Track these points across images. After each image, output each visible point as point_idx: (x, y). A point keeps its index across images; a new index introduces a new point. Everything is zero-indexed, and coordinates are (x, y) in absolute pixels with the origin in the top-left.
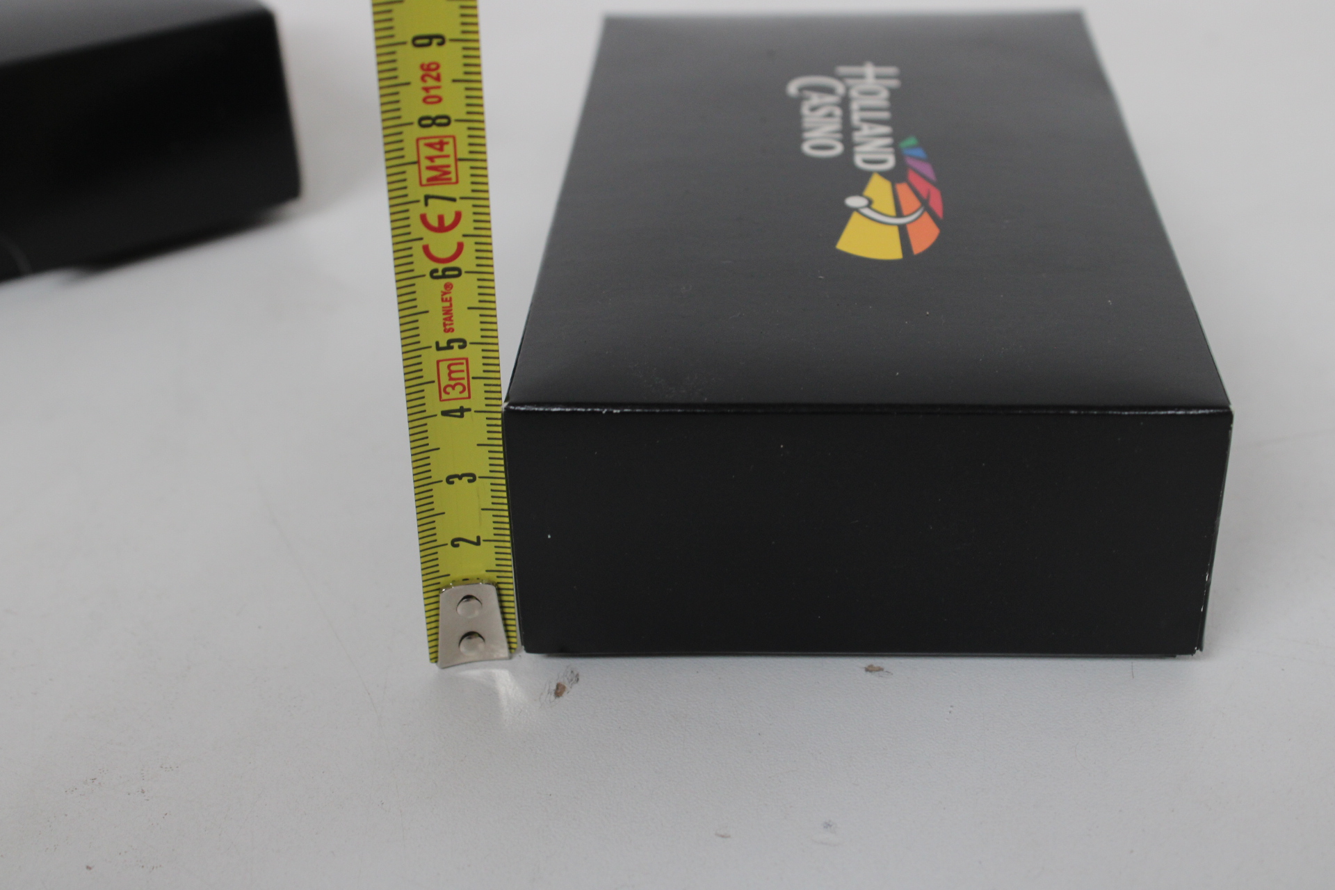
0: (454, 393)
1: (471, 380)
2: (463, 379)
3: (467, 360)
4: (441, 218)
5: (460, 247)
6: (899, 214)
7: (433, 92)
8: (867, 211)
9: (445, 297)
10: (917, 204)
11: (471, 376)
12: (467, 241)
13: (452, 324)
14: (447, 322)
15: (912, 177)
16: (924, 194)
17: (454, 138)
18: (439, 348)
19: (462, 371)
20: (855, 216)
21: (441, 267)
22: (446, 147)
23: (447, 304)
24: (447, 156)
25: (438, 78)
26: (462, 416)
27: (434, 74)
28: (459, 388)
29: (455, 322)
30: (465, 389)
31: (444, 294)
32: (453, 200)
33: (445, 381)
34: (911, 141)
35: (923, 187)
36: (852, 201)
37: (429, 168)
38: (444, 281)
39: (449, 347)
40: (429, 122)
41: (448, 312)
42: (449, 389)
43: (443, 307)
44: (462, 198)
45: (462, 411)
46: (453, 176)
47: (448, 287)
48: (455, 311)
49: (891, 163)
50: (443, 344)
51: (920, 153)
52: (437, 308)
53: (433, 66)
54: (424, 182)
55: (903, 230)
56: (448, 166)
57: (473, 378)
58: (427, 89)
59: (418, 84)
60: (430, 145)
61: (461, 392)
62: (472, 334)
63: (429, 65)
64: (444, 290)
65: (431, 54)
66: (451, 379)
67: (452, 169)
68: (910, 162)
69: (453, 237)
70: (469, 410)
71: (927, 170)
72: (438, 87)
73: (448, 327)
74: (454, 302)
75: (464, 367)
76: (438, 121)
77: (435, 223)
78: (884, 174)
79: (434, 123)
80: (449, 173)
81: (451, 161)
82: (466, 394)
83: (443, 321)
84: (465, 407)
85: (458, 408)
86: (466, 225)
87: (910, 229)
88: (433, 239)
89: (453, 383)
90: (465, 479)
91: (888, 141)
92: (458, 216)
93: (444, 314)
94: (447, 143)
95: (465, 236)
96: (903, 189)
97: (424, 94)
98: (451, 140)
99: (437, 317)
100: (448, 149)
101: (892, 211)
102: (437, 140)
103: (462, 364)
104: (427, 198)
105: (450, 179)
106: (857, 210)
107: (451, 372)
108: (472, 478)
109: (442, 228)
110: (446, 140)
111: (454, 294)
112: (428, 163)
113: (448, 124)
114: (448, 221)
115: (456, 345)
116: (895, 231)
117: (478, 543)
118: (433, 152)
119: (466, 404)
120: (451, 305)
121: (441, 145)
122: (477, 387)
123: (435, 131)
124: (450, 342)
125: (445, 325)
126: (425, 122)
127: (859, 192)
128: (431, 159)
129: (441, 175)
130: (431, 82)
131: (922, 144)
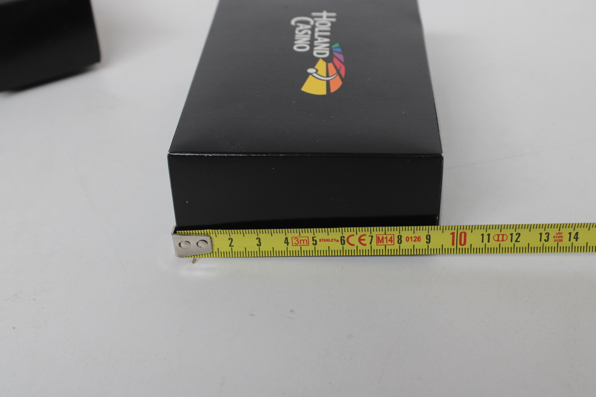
0: (295, 241)
1: (300, 246)
2: (301, 244)
3: (309, 245)
4: (364, 240)
5: (353, 245)
6: (328, 76)
7: (410, 239)
8: (315, 75)
9: (334, 240)
10: (335, 71)
11: (302, 246)
12: (355, 248)
13: (323, 241)
14: (323, 240)
15: (335, 60)
16: (338, 68)
17: (394, 245)
18: (313, 238)
19: (304, 244)
20: (310, 76)
21: (345, 239)
22: (390, 242)
23: (331, 240)
24: (387, 242)
25: (415, 241)
26: (285, 243)
27: (417, 240)
28: (297, 242)
29: (323, 242)
30: (297, 245)
31: (335, 240)
32: (371, 244)
33: (299, 239)
34: (337, 45)
35: (338, 64)
36: (310, 71)
37: (383, 237)
38: (340, 240)
39: (313, 240)
40: (400, 238)
41: (328, 240)
42: (296, 240)
43: (329, 239)
44: (371, 246)
45: (288, 243)
46: (380, 244)
47: (338, 241)
48: (328, 242)
49: (327, 54)
50: (315, 239)
51: (339, 50)
52: (330, 237)
53: (419, 240)
54: (378, 236)
55: (328, 82)
56: (383, 243)
57: (301, 247)
58: (411, 238)
59: (413, 235)
60: (391, 238)
61: (295, 243)
62: (318, 247)
63: (420, 239)
64: (337, 239)
65: (424, 239)
66: (300, 240)
67: (382, 244)
68: (335, 54)
69: (357, 243)
70: (288, 245)
71: (341, 57)
72: (412, 241)
73: (322, 240)
74: (331, 242)
75: (305, 244)
76: (400, 240)
77: (362, 238)
78: (324, 59)
79: (399, 239)
80: (381, 243)
81: (385, 243)
82: (294, 244)
83: (324, 239)
84: (289, 244)
85: (289, 242)
86: (361, 247)
87: (331, 82)
88: (356, 237)
89: (299, 241)
90: (259, 243)
91: (328, 45)
92: (365, 245)
93: (327, 239)
94: (392, 243)
95: (357, 246)
96: (331, 65)
97: (410, 237)
98: (393, 244)
99: (326, 237)
100: (389, 243)
101: (325, 75)
102: (393, 240)
103: (307, 244)
104: (372, 237)
105: (378, 243)
106: (311, 74)
107: (303, 241)
108: (259, 245)
109: (360, 240)
110: (393, 242)
111: (334, 242)
112: (384, 237)
113: (398, 243)
114: (362, 242)
115: (314, 242)
116: (325, 82)
117: (230, 246)
118: (388, 239)
119: (290, 244)
120: (330, 241)
121: (391, 241)
122: (298, 248)
123: (396, 239)
124: (316, 241)
125: (323, 239)
126: (400, 237)
127: (313, 66)
128: (386, 238)
129: (380, 240)
130: (414, 239)
131: (341, 46)
